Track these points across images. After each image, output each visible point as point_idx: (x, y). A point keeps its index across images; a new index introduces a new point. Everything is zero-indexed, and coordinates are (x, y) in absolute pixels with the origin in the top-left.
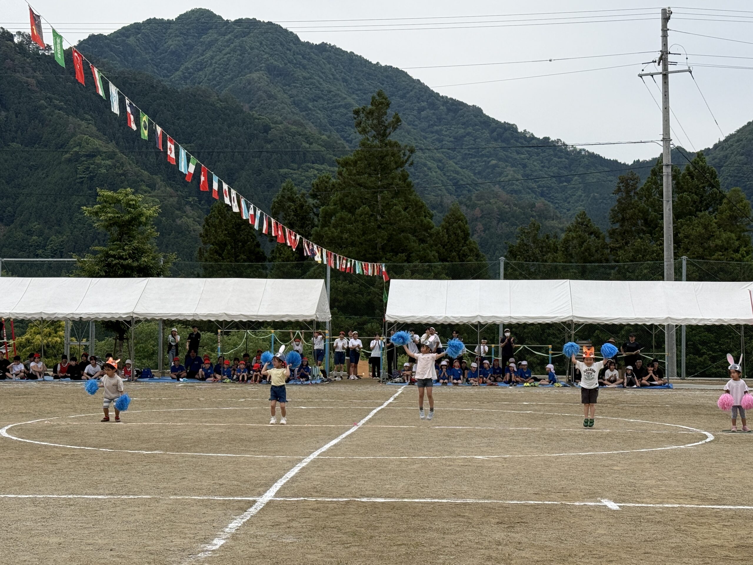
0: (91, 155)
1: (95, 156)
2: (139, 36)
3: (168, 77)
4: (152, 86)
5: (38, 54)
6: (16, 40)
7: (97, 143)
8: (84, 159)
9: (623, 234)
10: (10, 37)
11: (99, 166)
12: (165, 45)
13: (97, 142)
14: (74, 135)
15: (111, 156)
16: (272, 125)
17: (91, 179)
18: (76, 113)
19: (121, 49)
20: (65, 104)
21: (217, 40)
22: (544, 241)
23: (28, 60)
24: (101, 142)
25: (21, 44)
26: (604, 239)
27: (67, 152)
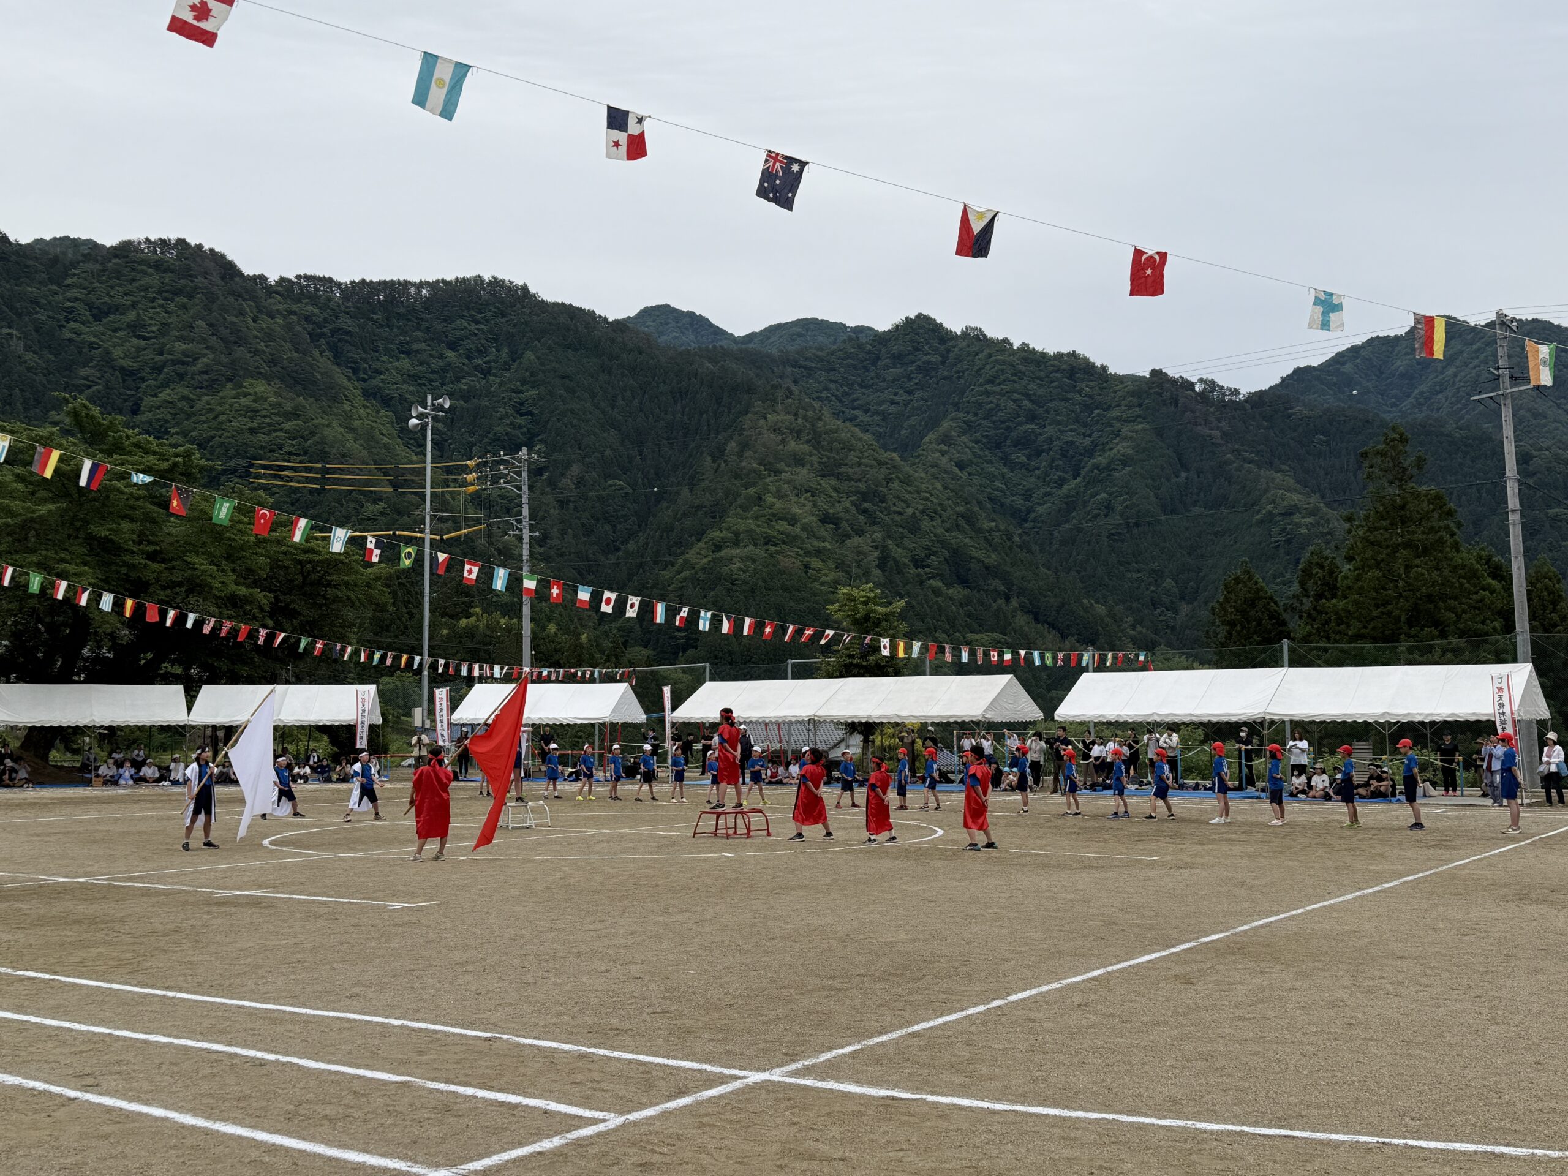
0: (1288, 513)
1: (1292, 514)
2: (1358, 361)
5: (1224, 401)
6: (1197, 388)
7: (1295, 498)
8: (1278, 518)
10: (1192, 385)
11: (1298, 525)
12: (1393, 368)
13: (1294, 496)
14: (1267, 491)
15: (1313, 512)
16: (1535, 453)
17: (1289, 541)
18: (1271, 464)
19: (1335, 379)
20: (1257, 455)
23: (1211, 410)
24: (1300, 497)
25: (1203, 392)
27: (1259, 512)
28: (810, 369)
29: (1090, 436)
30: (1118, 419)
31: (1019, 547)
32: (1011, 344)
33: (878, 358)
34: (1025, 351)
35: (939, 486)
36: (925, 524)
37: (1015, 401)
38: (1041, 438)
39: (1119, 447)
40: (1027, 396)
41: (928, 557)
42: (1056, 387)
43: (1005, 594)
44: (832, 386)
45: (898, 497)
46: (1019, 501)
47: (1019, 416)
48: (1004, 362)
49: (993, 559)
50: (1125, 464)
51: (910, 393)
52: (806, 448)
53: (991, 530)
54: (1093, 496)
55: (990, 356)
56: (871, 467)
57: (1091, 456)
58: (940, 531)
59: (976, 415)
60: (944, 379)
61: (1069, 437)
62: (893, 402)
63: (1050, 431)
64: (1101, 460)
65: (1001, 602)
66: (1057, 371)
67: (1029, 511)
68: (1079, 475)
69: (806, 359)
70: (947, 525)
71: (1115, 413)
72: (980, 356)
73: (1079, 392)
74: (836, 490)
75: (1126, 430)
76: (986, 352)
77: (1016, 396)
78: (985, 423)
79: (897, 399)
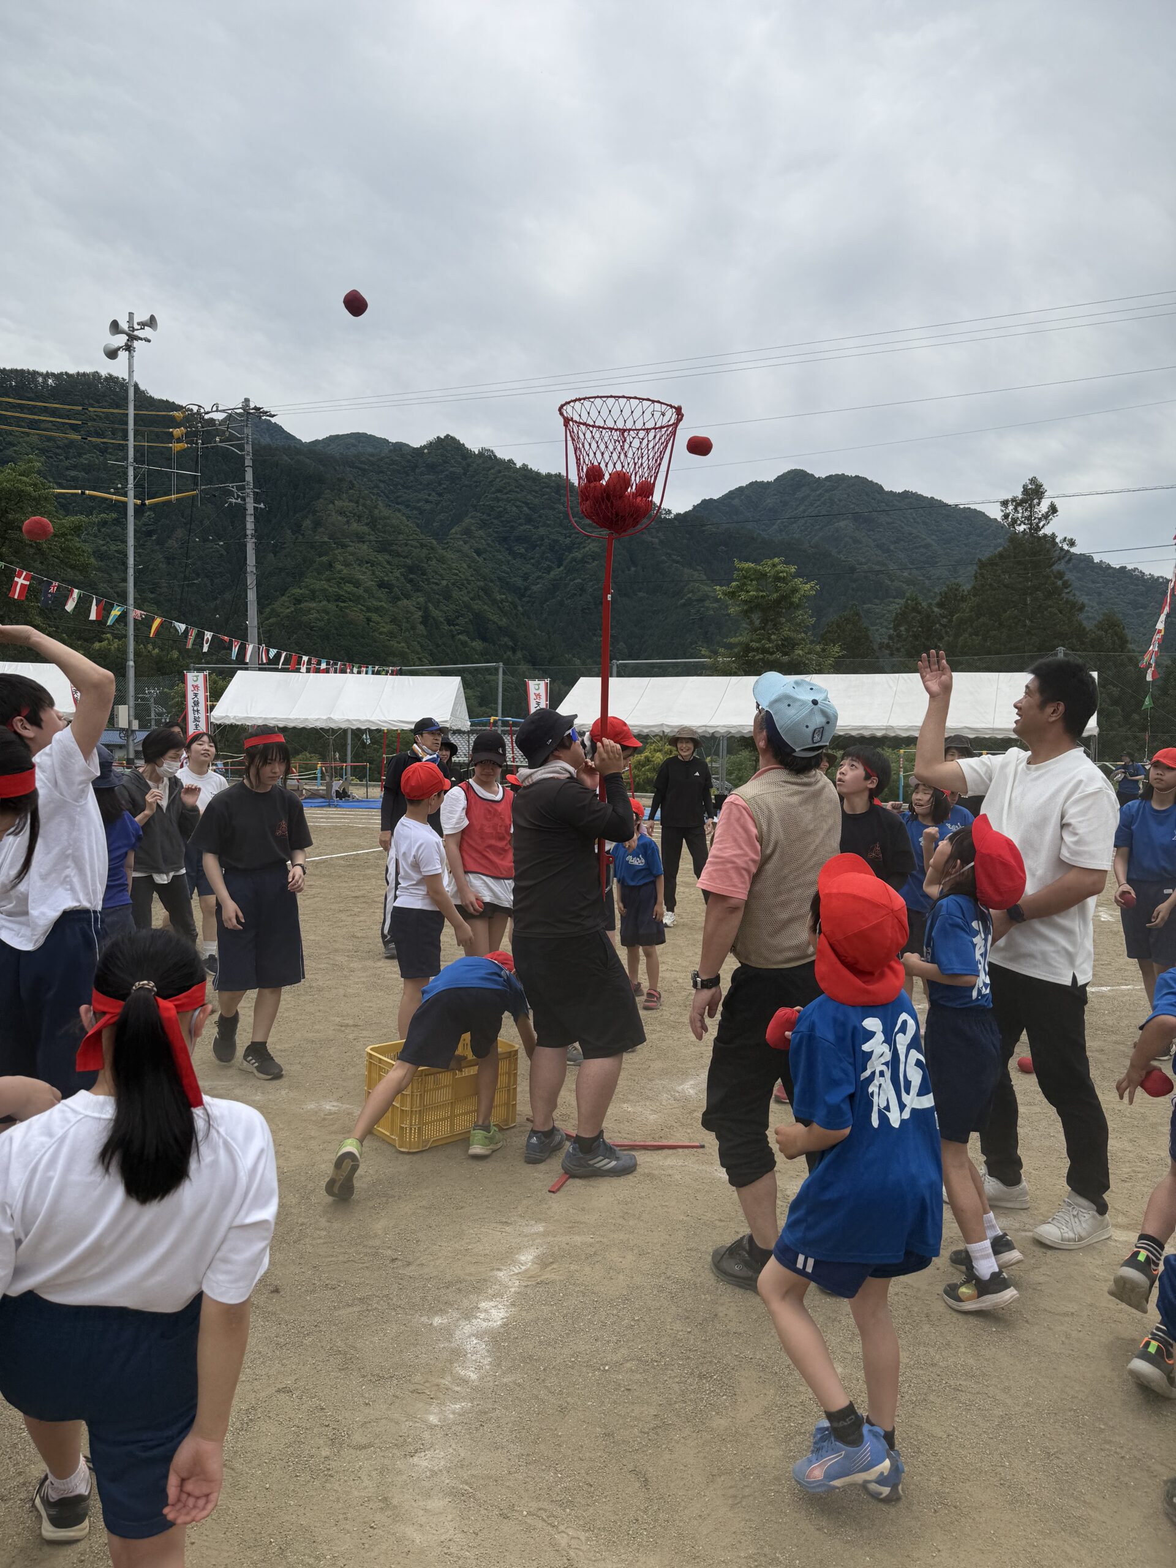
0: (701, 600)
11: (708, 609)
16: (858, 566)
17: (701, 619)
20: (681, 558)
21: (809, 495)
27: (682, 598)
28: (364, 470)
29: (570, 537)
31: (522, 614)
32: (515, 464)
33: (416, 466)
34: (525, 470)
35: (465, 566)
36: (455, 594)
37: (517, 507)
38: (536, 536)
40: (527, 504)
41: (457, 618)
43: (512, 647)
44: (382, 485)
45: (436, 572)
46: (519, 582)
47: (520, 519)
48: (510, 477)
49: (503, 622)
50: (594, 560)
51: (440, 495)
52: (366, 529)
53: (502, 601)
54: (572, 580)
55: (500, 472)
56: (415, 548)
57: (570, 552)
58: (466, 599)
59: (489, 515)
60: (466, 486)
61: (554, 536)
62: (427, 501)
63: (542, 531)
64: (578, 555)
65: (509, 653)
66: (547, 487)
67: (527, 589)
68: (562, 565)
69: (361, 462)
70: (471, 595)
72: (492, 471)
74: (388, 563)
76: (497, 468)
77: (518, 503)
78: (496, 521)
79: (430, 498)
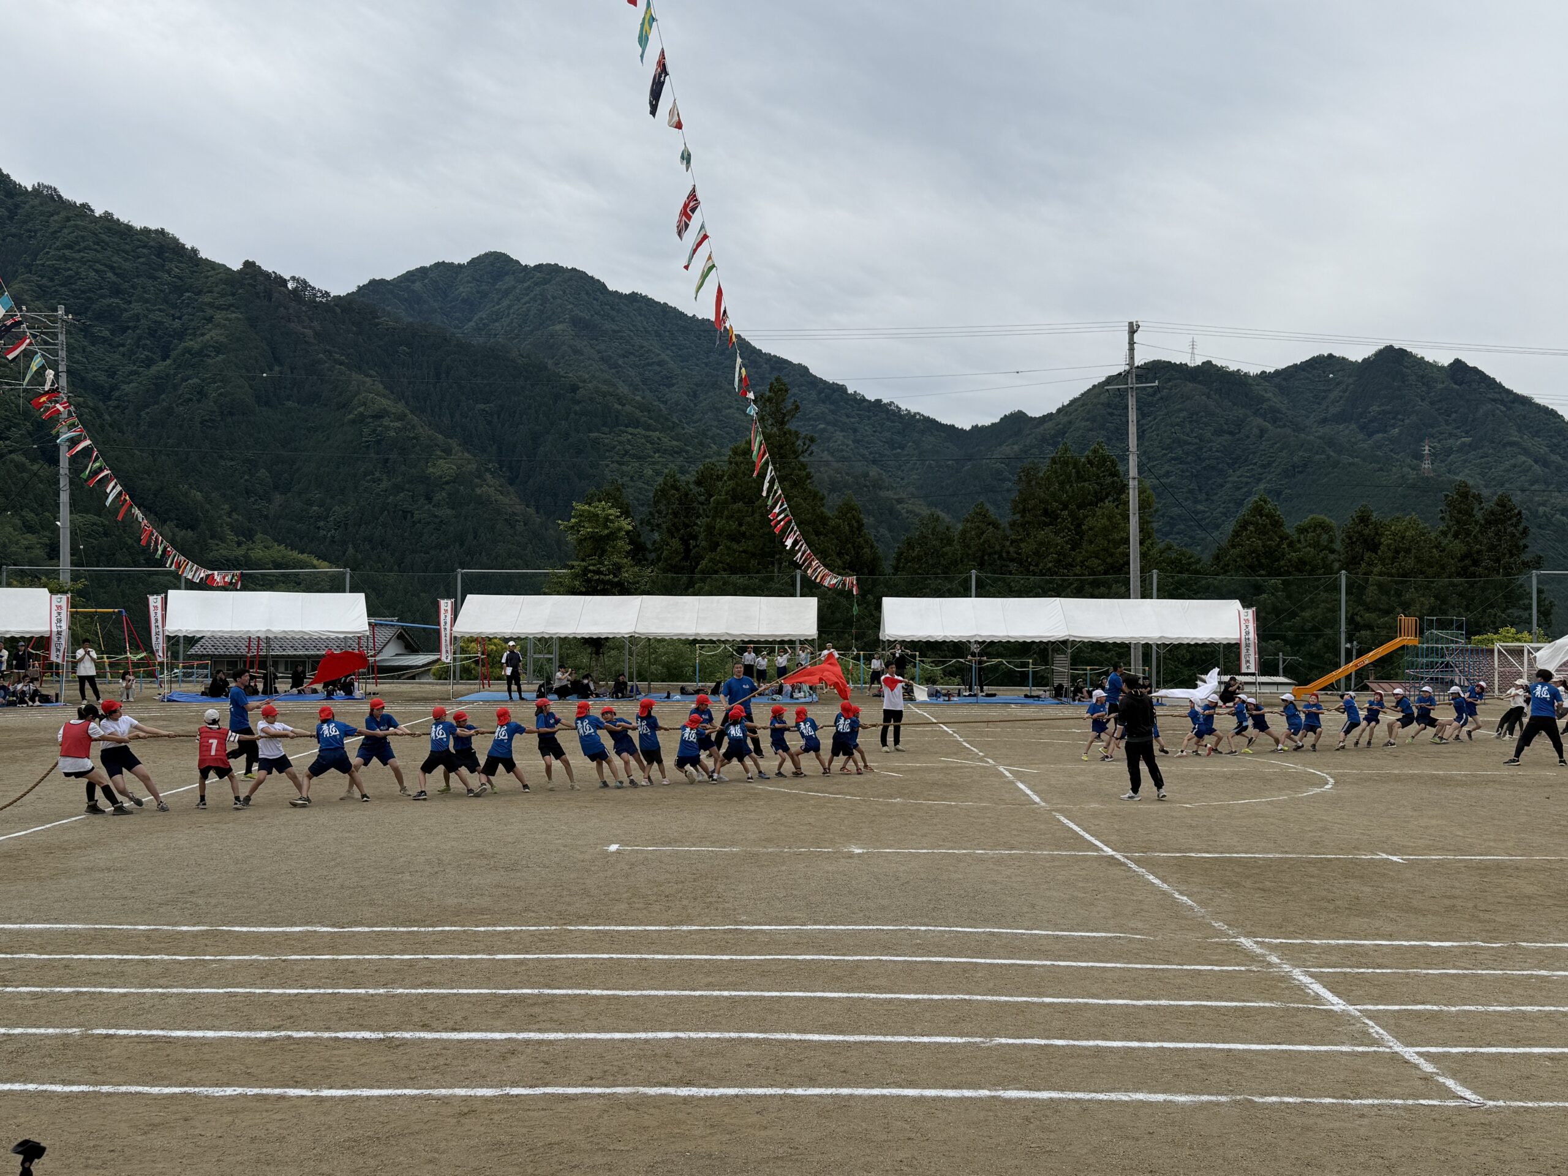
0: (378, 416)
1: (382, 417)
3: (460, 328)
4: (445, 340)
5: (315, 302)
6: (290, 285)
7: (384, 402)
8: (369, 420)
9: (1023, 525)
10: (284, 282)
11: (387, 428)
12: (456, 293)
15: (401, 417)
17: (378, 442)
19: (407, 296)
20: (347, 358)
21: (515, 287)
22: (945, 533)
23: (304, 308)
24: (389, 402)
25: (295, 290)
26: (1004, 531)
27: (350, 413)
29: (180, 318)
30: (211, 305)
32: (92, 211)
34: (109, 221)
37: (97, 271)
38: (126, 314)
39: (213, 333)
40: (112, 268)
42: (143, 264)
46: (102, 378)
47: (101, 288)
48: (85, 228)
50: (218, 352)
54: (185, 380)
55: (68, 219)
57: (181, 339)
59: (52, 280)
60: (13, 236)
61: (156, 316)
63: (137, 307)
64: (194, 344)
66: (144, 247)
67: (113, 388)
68: (168, 357)
71: (207, 299)
72: (56, 217)
73: (169, 272)
75: (219, 316)
76: (63, 214)
77: (98, 266)
78: (63, 290)
